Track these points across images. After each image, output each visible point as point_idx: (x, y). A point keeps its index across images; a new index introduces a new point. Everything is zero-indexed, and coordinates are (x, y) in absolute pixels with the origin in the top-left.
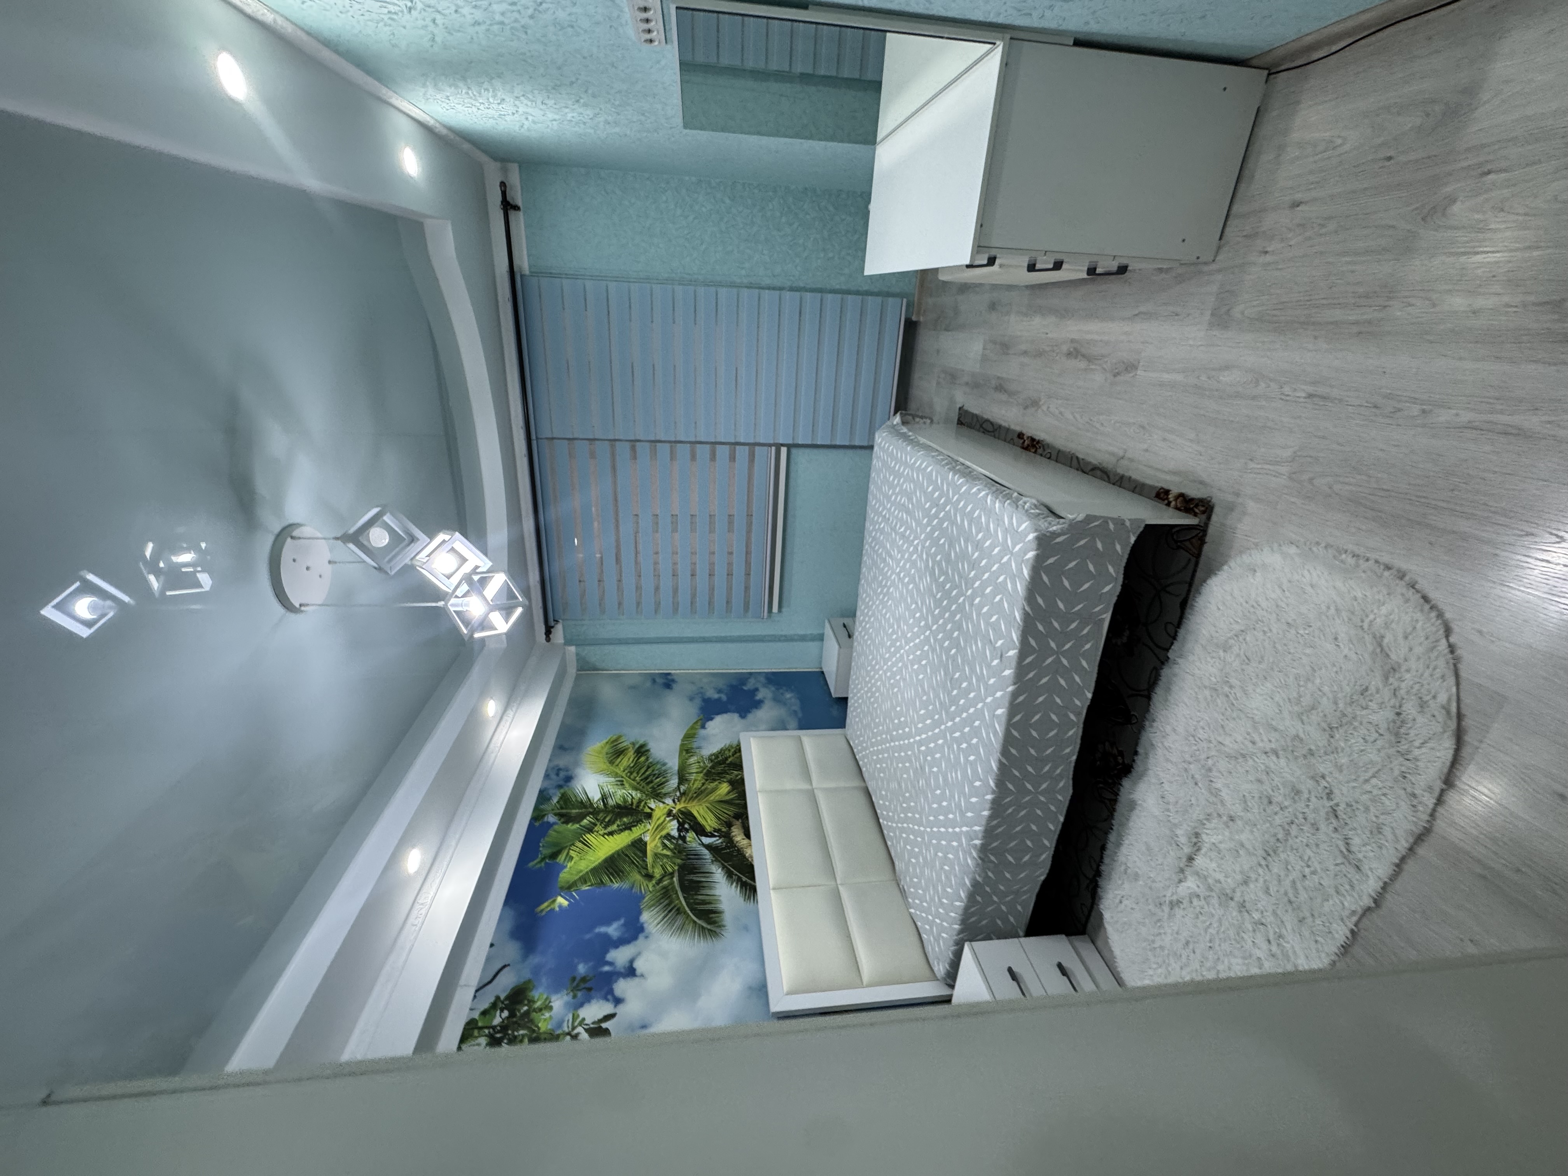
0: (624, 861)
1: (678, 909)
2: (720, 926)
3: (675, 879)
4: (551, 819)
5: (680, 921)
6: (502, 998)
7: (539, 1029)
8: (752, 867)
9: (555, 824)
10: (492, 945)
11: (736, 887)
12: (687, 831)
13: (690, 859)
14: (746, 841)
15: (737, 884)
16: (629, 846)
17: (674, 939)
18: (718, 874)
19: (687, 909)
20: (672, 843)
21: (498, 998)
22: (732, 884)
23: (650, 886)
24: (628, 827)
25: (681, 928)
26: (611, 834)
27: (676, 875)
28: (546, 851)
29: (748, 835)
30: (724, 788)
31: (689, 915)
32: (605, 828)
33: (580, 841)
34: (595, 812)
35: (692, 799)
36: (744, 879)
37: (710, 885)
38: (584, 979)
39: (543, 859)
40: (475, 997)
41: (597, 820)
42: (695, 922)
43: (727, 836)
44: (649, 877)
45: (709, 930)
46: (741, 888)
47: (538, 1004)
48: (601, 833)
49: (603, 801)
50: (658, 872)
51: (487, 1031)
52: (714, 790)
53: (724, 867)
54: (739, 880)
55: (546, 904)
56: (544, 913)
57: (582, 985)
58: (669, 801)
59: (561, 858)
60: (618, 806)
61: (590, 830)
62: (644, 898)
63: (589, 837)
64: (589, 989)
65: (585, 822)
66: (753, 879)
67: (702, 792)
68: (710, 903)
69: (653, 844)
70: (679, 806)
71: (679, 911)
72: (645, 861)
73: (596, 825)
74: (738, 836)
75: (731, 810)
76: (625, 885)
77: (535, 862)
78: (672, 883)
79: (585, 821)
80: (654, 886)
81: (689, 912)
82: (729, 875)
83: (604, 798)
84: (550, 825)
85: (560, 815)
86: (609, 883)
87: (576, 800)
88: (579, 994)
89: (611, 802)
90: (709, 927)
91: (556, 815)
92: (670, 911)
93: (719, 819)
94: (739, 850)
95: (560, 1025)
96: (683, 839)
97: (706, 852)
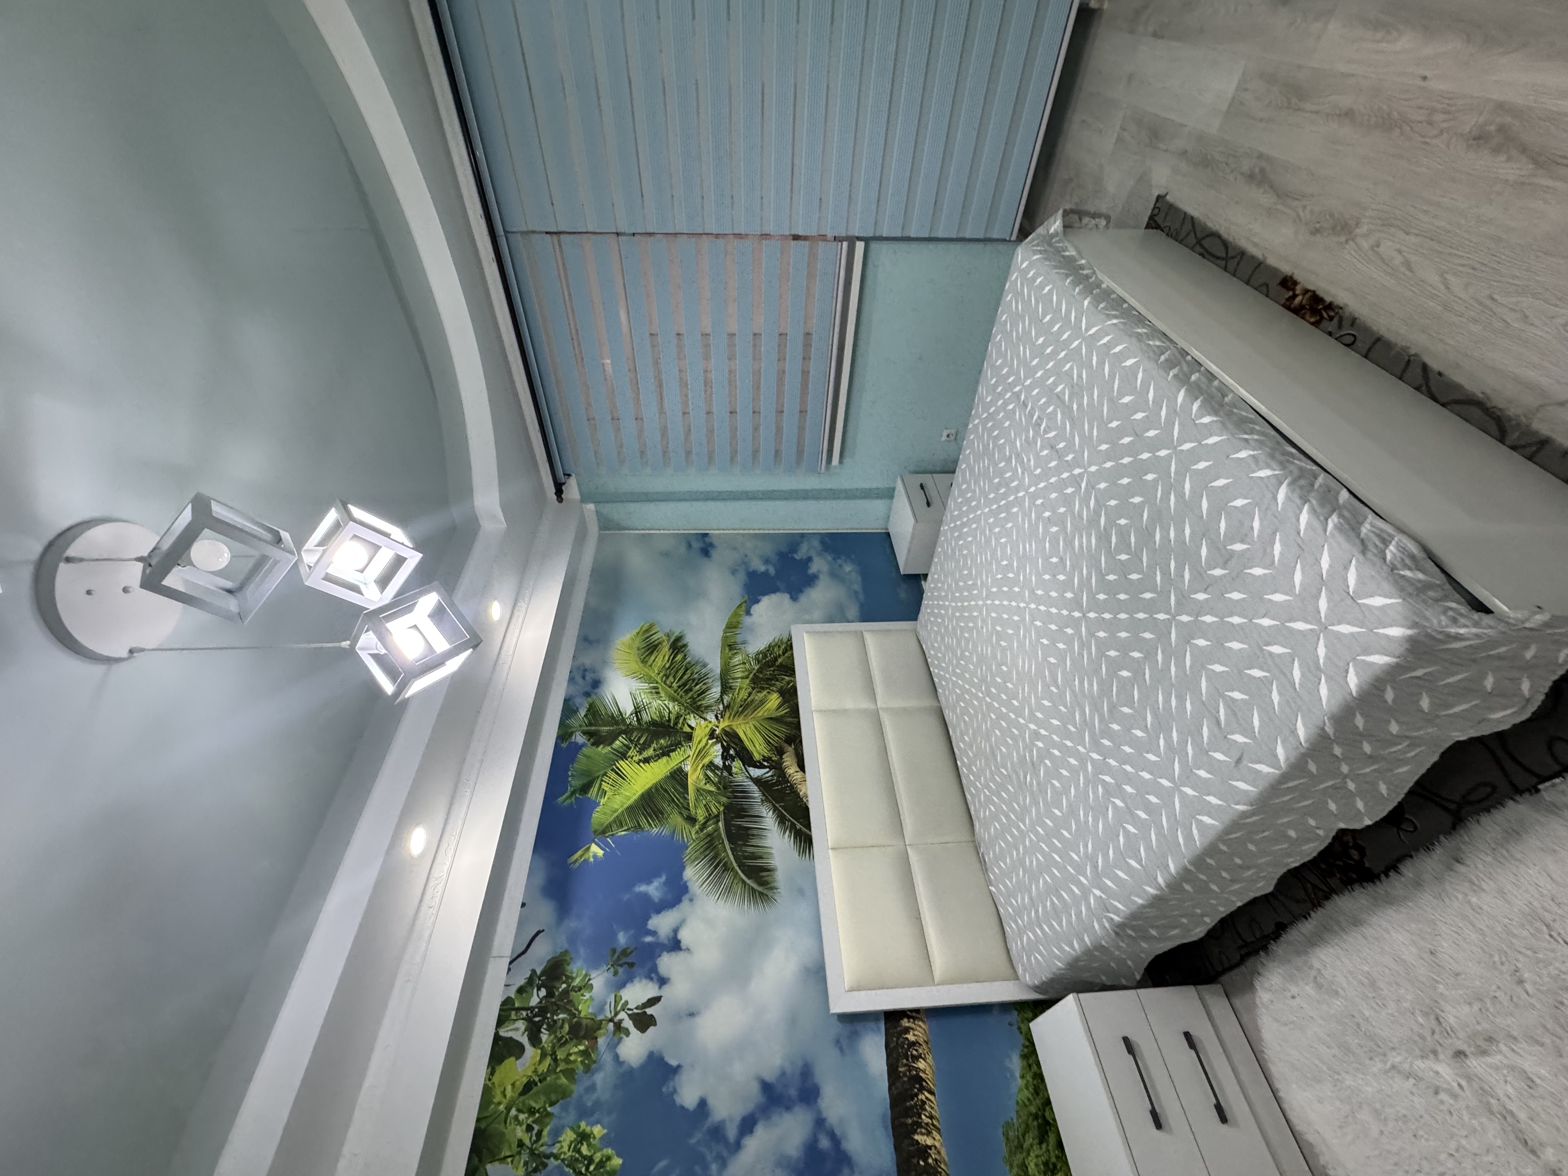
0: (663, 797)
1: (725, 865)
2: (772, 888)
3: (720, 823)
4: (579, 738)
5: (727, 879)
6: (538, 972)
7: (580, 1012)
8: (807, 809)
9: (583, 745)
10: (523, 905)
11: (790, 836)
12: (733, 759)
13: (736, 797)
14: (799, 775)
15: (790, 832)
16: (667, 778)
17: (721, 902)
18: (769, 819)
19: (735, 864)
20: (715, 774)
21: (534, 971)
22: (785, 833)
23: (693, 833)
24: (666, 752)
25: (729, 890)
26: (647, 761)
27: (722, 817)
28: (576, 783)
29: (802, 767)
30: (774, 700)
31: (737, 873)
32: (640, 752)
33: (613, 770)
34: (628, 731)
35: (738, 714)
36: (799, 826)
37: (760, 833)
38: (625, 953)
39: (573, 793)
40: (509, 969)
41: (631, 741)
42: (744, 882)
43: (777, 766)
44: (692, 820)
45: (760, 893)
46: (795, 838)
47: (576, 982)
48: (636, 759)
49: (637, 716)
50: (701, 815)
51: (524, 1013)
52: (762, 702)
53: (775, 809)
54: (793, 826)
55: (580, 853)
56: (577, 864)
57: (624, 960)
58: (711, 716)
59: (593, 792)
60: (653, 723)
61: (623, 756)
62: (688, 848)
63: (623, 764)
64: (631, 965)
65: (617, 744)
66: (808, 826)
67: (748, 705)
68: (761, 858)
69: (695, 777)
70: (724, 724)
71: (727, 868)
72: (685, 799)
73: (630, 748)
74: (792, 770)
75: (782, 731)
76: (666, 832)
77: (564, 797)
78: (717, 830)
79: (617, 742)
80: (697, 832)
81: (737, 868)
82: (782, 820)
83: (637, 711)
84: (578, 747)
85: (589, 734)
86: (647, 827)
87: (606, 713)
88: (621, 970)
89: (646, 717)
90: (760, 889)
91: (584, 733)
92: (716, 867)
93: (768, 743)
94: (792, 786)
95: (601, 1009)
96: (728, 768)
97: (754, 788)
